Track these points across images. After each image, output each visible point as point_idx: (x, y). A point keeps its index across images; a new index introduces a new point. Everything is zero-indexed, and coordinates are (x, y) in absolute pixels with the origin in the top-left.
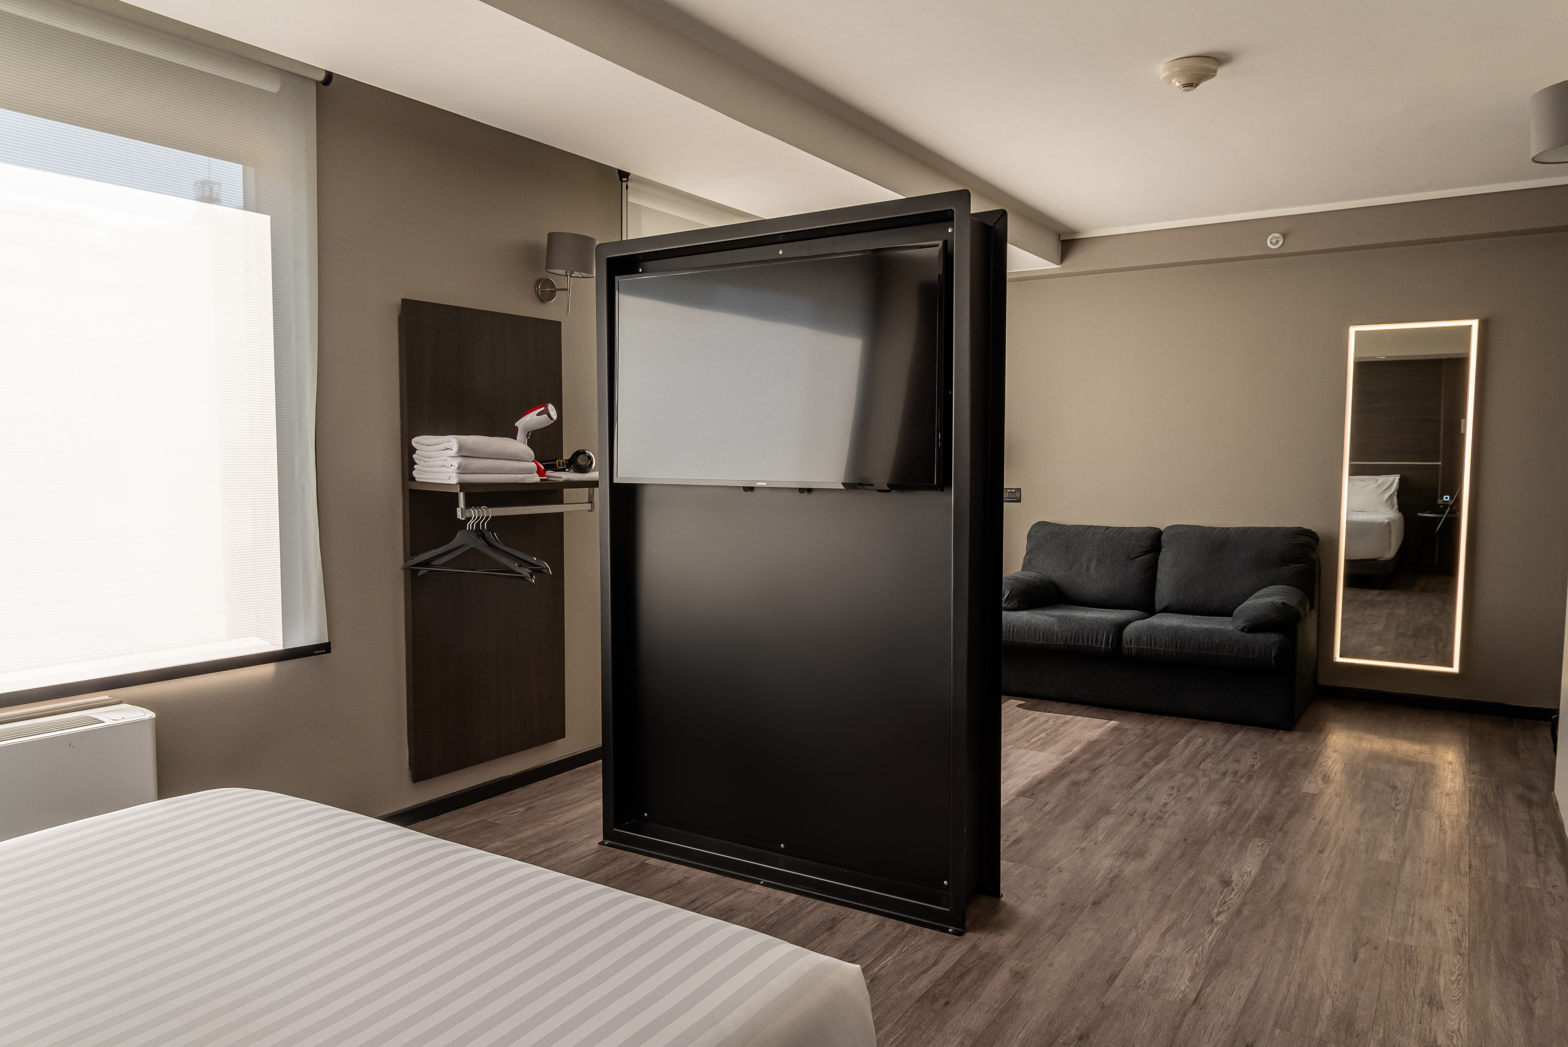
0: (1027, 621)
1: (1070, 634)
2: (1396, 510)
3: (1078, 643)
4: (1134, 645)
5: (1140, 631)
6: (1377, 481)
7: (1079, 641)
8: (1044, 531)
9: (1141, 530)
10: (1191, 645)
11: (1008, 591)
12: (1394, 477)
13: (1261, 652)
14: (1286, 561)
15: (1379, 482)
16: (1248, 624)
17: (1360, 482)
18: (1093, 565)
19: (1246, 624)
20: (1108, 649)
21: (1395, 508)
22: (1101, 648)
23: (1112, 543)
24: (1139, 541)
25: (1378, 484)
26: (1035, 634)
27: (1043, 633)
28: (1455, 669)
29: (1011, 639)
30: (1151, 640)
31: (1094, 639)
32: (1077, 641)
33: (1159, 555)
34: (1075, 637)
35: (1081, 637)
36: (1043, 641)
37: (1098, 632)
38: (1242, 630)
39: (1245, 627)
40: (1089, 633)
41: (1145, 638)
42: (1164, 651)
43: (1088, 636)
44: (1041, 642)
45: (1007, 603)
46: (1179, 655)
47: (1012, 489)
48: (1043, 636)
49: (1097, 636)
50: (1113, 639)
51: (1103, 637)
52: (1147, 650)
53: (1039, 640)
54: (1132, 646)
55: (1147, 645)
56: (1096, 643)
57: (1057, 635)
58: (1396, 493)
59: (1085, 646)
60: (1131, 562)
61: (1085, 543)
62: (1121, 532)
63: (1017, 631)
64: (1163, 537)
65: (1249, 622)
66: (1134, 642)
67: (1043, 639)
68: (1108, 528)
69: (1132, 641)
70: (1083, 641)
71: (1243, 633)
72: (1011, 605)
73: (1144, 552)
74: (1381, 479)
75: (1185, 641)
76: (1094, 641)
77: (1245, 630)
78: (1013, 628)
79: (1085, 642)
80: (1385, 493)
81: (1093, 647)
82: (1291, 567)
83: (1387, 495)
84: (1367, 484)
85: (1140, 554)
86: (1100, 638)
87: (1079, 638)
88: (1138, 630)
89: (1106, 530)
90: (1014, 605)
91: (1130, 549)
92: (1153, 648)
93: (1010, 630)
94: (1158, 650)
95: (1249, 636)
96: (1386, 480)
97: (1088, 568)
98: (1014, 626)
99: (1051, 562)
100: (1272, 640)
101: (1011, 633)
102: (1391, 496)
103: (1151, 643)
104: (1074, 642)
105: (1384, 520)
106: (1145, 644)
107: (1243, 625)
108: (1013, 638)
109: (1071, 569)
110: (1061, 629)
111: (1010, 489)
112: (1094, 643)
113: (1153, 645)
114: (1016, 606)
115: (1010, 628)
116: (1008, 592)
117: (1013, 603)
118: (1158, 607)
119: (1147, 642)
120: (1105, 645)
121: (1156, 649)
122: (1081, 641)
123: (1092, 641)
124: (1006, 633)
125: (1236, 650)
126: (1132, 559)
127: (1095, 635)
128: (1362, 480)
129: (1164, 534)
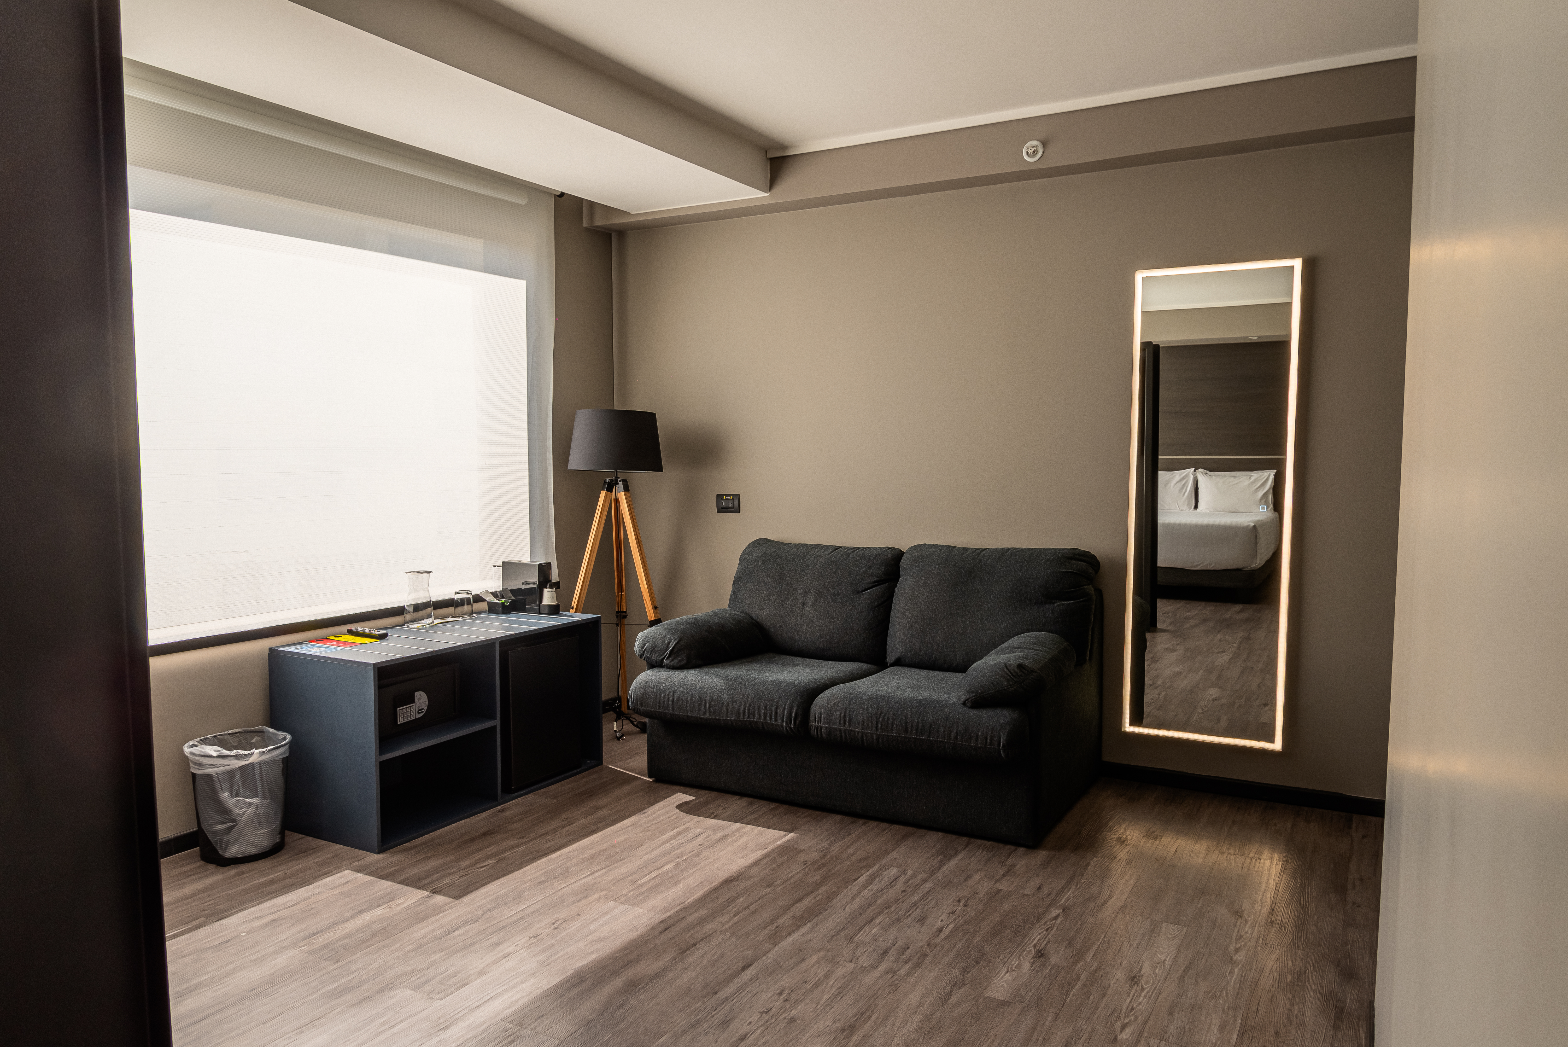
0: (692, 686)
1: (743, 706)
2: (1271, 510)
3: (754, 718)
4: (824, 723)
5: (832, 703)
6: (1250, 478)
7: (754, 715)
8: (757, 553)
9: (875, 552)
10: (895, 726)
11: (674, 641)
12: (1269, 473)
13: (986, 738)
14: (1049, 596)
15: (1253, 478)
16: (972, 695)
17: (1232, 479)
18: (810, 600)
19: (968, 696)
20: (790, 728)
21: (1270, 508)
22: (782, 726)
23: (836, 569)
24: (870, 567)
25: (1251, 480)
26: (700, 704)
27: (710, 703)
28: (1277, 745)
29: (671, 712)
30: (845, 716)
31: (773, 714)
32: (751, 715)
33: (896, 586)
34: (749, 710)
35: (757, 711)
36: (710, 715)
37: (777, 703)
38: (964, 704)
39: (967, 700)
40: (767, 704)
41: (838, 713)
42: (862, 733)
43: (766, 709)
44: (707, 716)
45: (671, 659)
46: (880, 739)
47: (729, 495)
48: (709, 708)
49: (777, 708)
50: (796, 714)
51: (784, 711)
52: (841, 731)
53: (705, 713)
54: (822, 725)
55: (840, 723)
56: (776, 720)
57: (727, 706)
58: (1271, 491)
59: (762, 722)
60: (857, 596)
61: (803, 570)
62: (850, 554)
63: (677, 700)
64: (903, 562)
65: (973, 692)
66: (825, 719)
67: (710, 712)
68: (837, 548)
69: (821, 717)
70: (760, 716)
71: (965, 709)
72: (676, 661)
73: (875, 582)
74: (1255, 475)
75: (888, 719)
76: (773, 717)
77: (968, 705)
78: (673, 695)
79: (762, 718)
80: (1258, 491)
81: (773, 724)
82: (1055, 605)
83: (1261, 494)
84: (1240, 480)
85: (870, 585)
86: (780, 712)
87: (754, 712)
88: (830, 702)
89: (833, 551)
90: (680, 661)
91: (858, 578)
92: (847, 728)
93: (669, 698)
94: (854, 731)
95: (973, 712)
96: (1260, 476)
97: (803, 604)
98: (674, 692)
99: (759, 596)
100: (1002, 721)
101: (670, 703)
102: (1265, 495)
103: (845, 721)
104: (749, 717)
105: (1249, 524)
106: (838, 721)
107: (964, 698)
108: (673, 709)
109: (782, 605)
110: (733, 698)
111: (726, 495)
112: (773, 720)
113: (847, 724)
114: (682, 663)
115: (669, 695)
116: (675, 643)
117: (679, 659)
118: (890, 659)
119: (840, 720)
120: (786, 722)
121: (852, 730)
122: (757, 715)
123: (771, 716)
124: (664, 702)
125: (953, 734)
126: (858, 592)
127: (774, 708)
128: (1235, 477)
129: (904, 556)
